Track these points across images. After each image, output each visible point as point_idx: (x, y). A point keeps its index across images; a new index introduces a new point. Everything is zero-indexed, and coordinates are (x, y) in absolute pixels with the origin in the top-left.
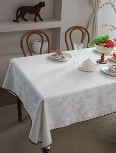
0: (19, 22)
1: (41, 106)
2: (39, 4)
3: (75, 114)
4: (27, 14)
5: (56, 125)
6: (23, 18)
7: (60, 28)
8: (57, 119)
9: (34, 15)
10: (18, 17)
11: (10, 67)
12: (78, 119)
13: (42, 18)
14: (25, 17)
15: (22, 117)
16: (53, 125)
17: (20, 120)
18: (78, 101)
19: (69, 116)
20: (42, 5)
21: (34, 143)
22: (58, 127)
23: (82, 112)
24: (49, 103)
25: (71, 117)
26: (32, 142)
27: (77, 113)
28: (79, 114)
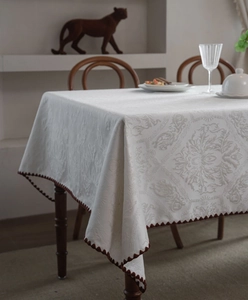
0: (65, 54)
2: (112, 15)
3: (209, 182)
5: (160, 212)
6: (75, 47)
7: (164, 69)
8: (163, 191)
9: (102, 39)
10: (63, 42)
12: (222, 202)
16: (152, 212)
18: (217, 142)
19: (196, 187)
20: (120, 14)
22: (166, 220)
23: (229, 177)
24: (139, 129)
25: (200, 192)
27: (217, 182)
28: (223, 183)
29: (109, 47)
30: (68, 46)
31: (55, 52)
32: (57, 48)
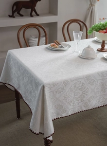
1: (42, 92)
3: (77, 101)
4: (23, 8)
5: (58, 114)
6: (19, 13)
7: (57, 23)
8: (59, 107)
9: (30, 9)
10: (13, 12)
11: (8, 59)
12: (81, 107)
13: (38, 13)
14: (21, 13)
15: (21, 114)
16: (55, 114)
17: (19, 116)
18: (80, 87)
19: (72, 104)
21: (35, 133)
22: (60, 117)
23: (84, 99)
25: (73, 106)
26: (33, 132)
27: (80, 101)
28: (82, 101)
29: (34, 13)
30: (16, 13)
31: (10, 16)
32: (11, 15)
